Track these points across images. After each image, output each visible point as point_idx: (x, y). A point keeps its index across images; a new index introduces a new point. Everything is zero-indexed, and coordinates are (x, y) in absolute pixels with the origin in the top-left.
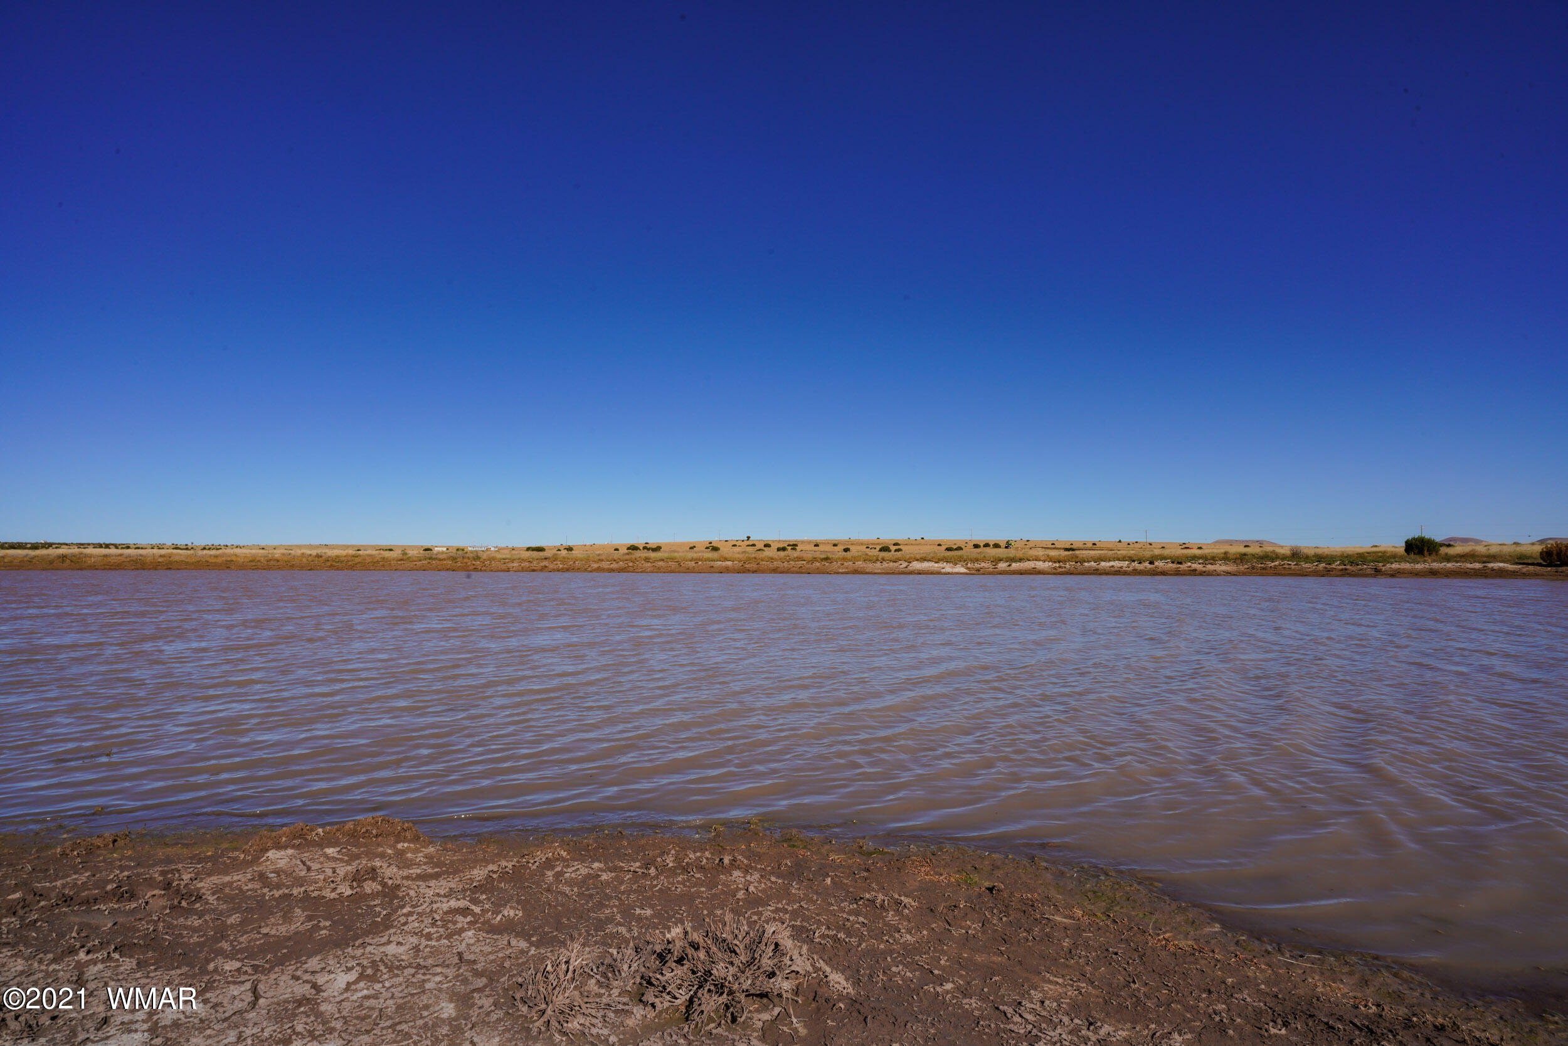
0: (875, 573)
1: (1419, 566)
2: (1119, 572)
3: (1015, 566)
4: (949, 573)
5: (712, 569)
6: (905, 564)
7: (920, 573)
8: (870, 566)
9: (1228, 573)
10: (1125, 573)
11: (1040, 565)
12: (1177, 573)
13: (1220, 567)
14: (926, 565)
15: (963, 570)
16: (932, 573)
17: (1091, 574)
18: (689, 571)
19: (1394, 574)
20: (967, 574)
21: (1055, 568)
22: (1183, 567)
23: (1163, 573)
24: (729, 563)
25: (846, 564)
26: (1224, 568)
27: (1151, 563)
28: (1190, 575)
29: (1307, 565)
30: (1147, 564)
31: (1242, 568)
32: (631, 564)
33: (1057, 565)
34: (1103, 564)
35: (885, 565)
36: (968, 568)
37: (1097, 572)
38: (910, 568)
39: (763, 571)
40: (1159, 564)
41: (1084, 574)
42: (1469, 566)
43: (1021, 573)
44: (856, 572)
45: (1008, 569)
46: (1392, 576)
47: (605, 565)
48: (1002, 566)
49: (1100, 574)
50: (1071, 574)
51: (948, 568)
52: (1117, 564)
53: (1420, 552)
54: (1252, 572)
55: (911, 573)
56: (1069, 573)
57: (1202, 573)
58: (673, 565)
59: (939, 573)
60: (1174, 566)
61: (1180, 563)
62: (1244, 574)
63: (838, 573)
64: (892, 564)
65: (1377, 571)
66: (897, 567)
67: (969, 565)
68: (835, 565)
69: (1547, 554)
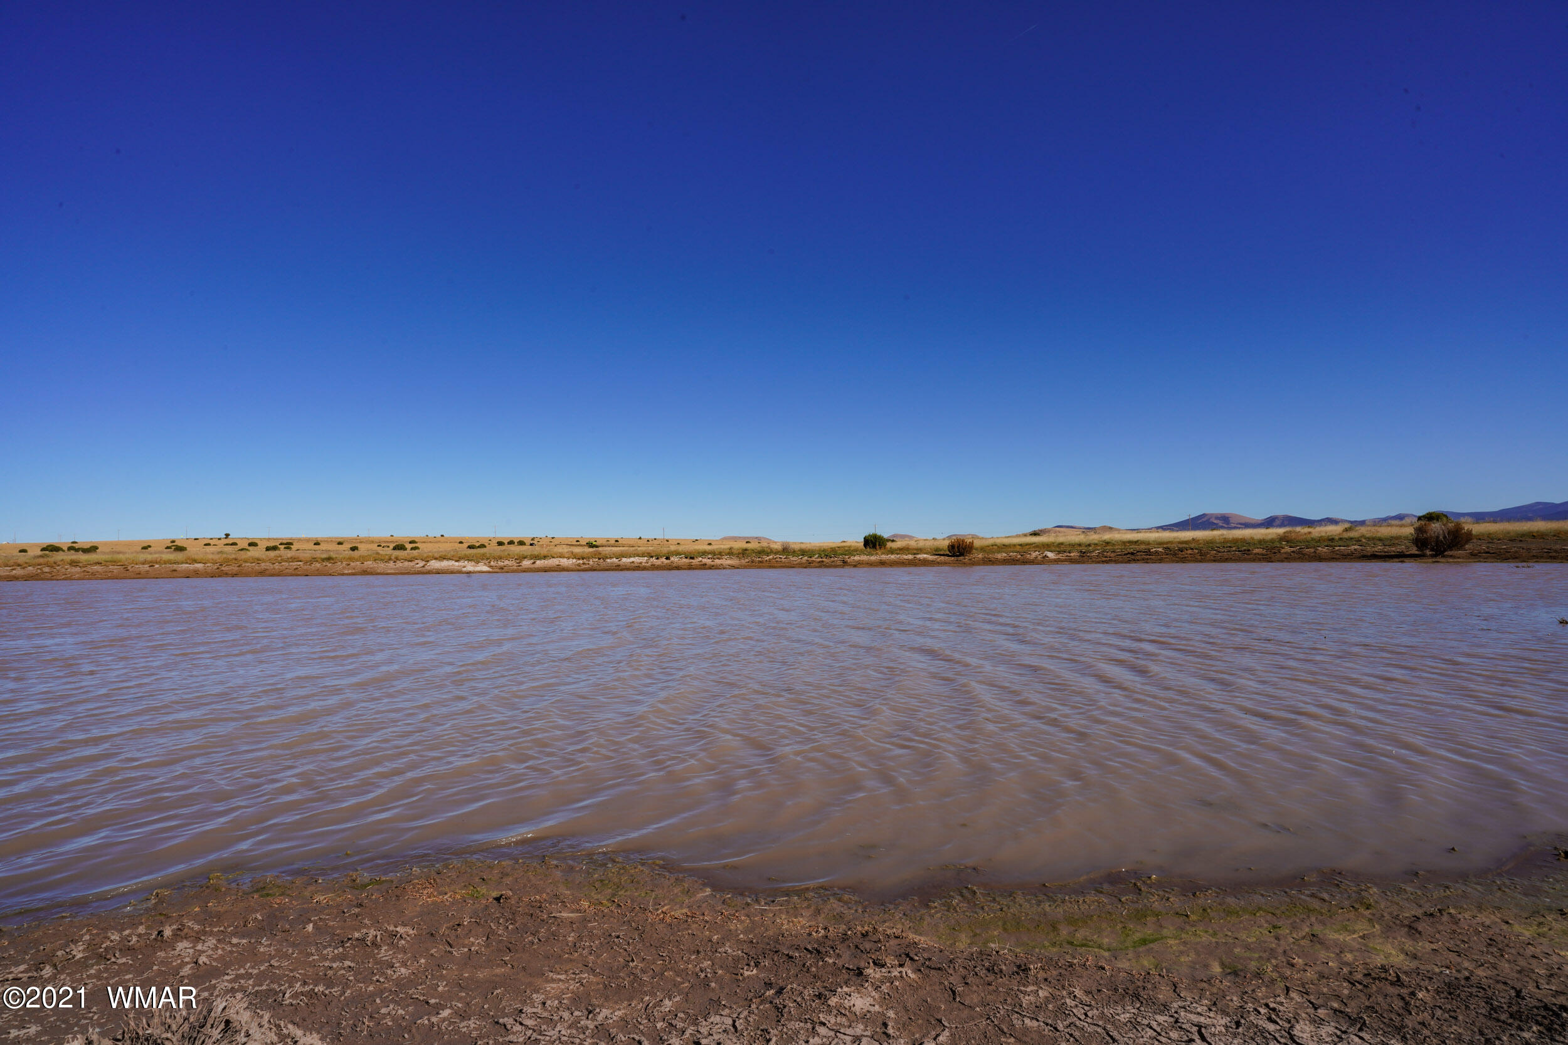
0: (387, 574)
1: (873, 558)
2: (638, 568)
3: (540, 563)
4: (470, 572)
5: (175, 574)
6: (421, 564)
7: (438, 572)
8: (381, 567)
9: (733, 567)
10: (645, 569)
11: (565, 562)
12: (690, 567)
13: (726, 561)
14: (445, 564)
15: (486, 568)
16: (452, 572)
17: (613, 570)
18: (139, 576)
19: (856, 565)
20: (489, 572)
21: (579, 565)
22: (695, 562)
23: (678, 568)
24: (199, 566)
25: (352, 564)
26: (729, 562)
27: (667, 558)
28: (701, 569)
29: (794, 559)
30: (664, 560)
31: (744, 561)
33: (581, 562)
34: (624, 560)
35: (399, 564)
36: (491, 567)
37: (618, 568)
38: (427, 568)
39: (247, 575)
40: (675, 559)
41: (607, 570)
42: (906, 557)
43: (546, 570)
44: (365, 573)
45: (533, 566)
46: (855, 566)
48: (526, 563)
49: (621, 570)
50: (595, 570)
51: (470, 567)
52: (637, 560)
53: (874, 547)
54: (752, 565)
55: (429, 572)
56: (592, 569)
57: (711, 567)
58: (116, 569)
59: (460, 572)
60: (687, 561)
61: (692, 558)
62: (745, 567)
63: (343, 574)
64: (406, 563)
65: (845, 562)
66: (413, 568)
67: (492, 563)
68: (339, 566)
69: (952, 547)
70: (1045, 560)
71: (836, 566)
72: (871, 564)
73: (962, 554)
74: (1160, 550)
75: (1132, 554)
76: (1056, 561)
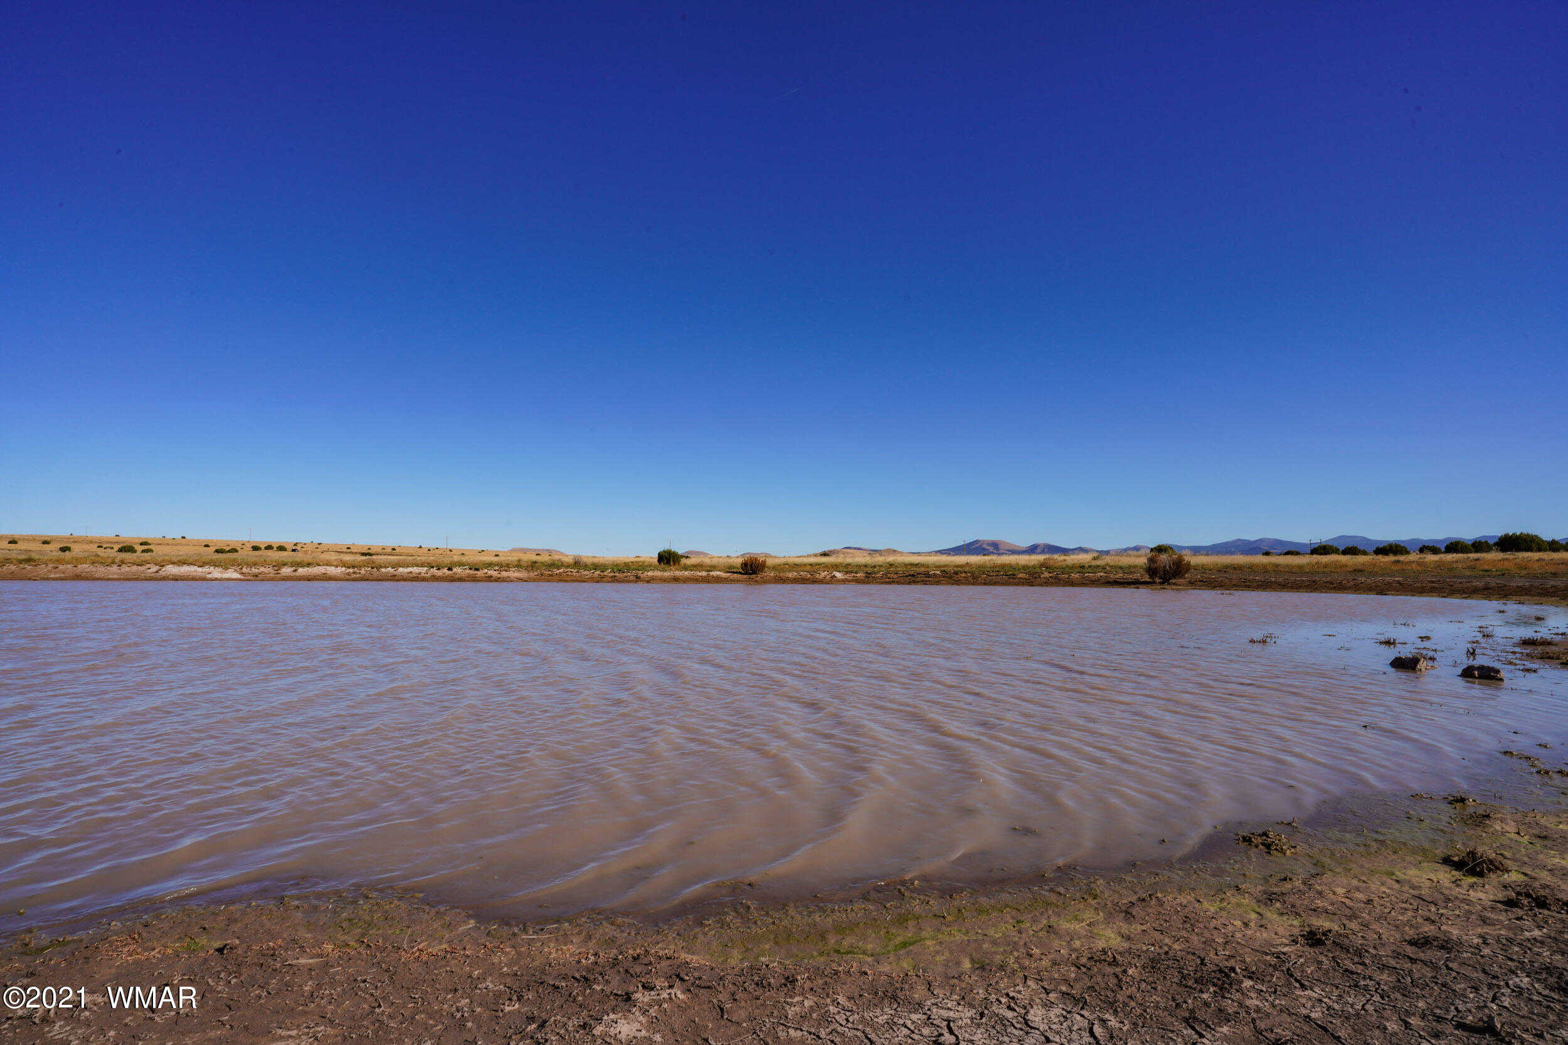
0: (108, 580)
1: (667, 574)
2: (416, 578)
3: (302, 571)
4: (216, 579)
6: (154, 568)
7: (176, 578)
8: (101, 571)
9: (521, 580)
10: (424, 579)
11: (332, 571)
12: (474, 579)
13: (513, 574)
14: (185, 570)
15: (236, 576)
16: (194, 579)
17: (387, 580)
19: (649, 581)
20: (240, 580)
21: (348, 574)
22: (480, 573)
23: (461, 580)
26: (517, 574)
27: (450, 569)
28: (486, 581)
29: (586, 573)
30: (445, 570)
31: (533, 575)
33: (351, 570)
34: (401, 570)
35: (125, 568)
36: (242, 574)
37: (394, 578)
38: (162, 573)
40: (458, 570)
41: (381, 580)
42: (699, 574)
43: (309, 579)
45: (294, 574)
46: (648, 582)
48: (286, 571)
49: (398, 580)
50: (367, 580)
51: (216, 573)
52: (415, 570)
53: (668, 562)
54: (541, 578)
55: (164, 579)
56: (364, 579)
57: (497, 580)
59: (204, 579)
60: (472, 572)
61: (477, 570)
62: (534, 580)
63: (51, 579)
64: (135, 568)
65: (638, 578)
66: (143, 572)
67: (244, 570)
68: (46, 569)
69: (745, 565)
70: (833, 580)
71: (629, 582)
72: (664, 580)
73: (754, 573)
74: (938, 572)
75: (913, 575)
76: (844, 581)
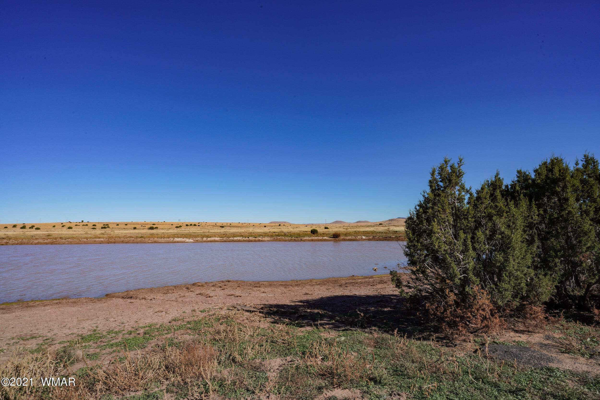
0: (162, 243)
1: (310, 238)
2: (239, 241)
3: (209, 239)
4: (187, 242)
5: (96, 242)
6: (172, 239)
7: (178, 242)
8: (160, 240)
9: (268, 241)
10: (241, 241)
11: (217, 239)
12: (255, 241)
13: (266, 239)
14: (180, 239)
15: (192, 241)
16: (182, 242)
17: (231, 241)
18: (85, 243)
19: (305, 241)
20: (194, 242)
21: (221, 240)
22: (257, 239)
23: (251, 241)
24: (102, 239)
25: (151, 239)
26: (267, 239)
27: (248, 238)
28: (258, 241)
29: (287, 238)
30: (247, 238)
31: (272, 239)
32: (54, 240)
33: (221, 238)
34: (235, 238)
35: (165, 239)
36: (194, 240)
37: (233, 241)
38: (174, 240)
39: (118, 242)
40: (250, 238)
41: (229, 242)
42: (320, 238)
43: (211, 241)
44: (155, 242)
45: (207, 240)
46: (304, 241)
47: (41, 241)
48: (205, 239)
49: (234, 242)
50: (226, 242)
51: (187, 240)
52: (239, 238)
53: (314, 234)
54: (274, 240)
55: (175, 242)
56: (225, 241)
57: (262, 241)
58: (77, 241)
59: (184, 242)
60: (254, 239)
61: (256, 238)
62: (272, 241)
63: (149, 243)
64: (167, 239)
65: (301, 240)
66: (170, 240)
67: (194, 239)
68: (147, 240)
69: (334, 235)
70: (362, 240)
71: (299, 241)
72: (309, 240)
73: (337, 237)
74: (394, 236)
75: (386, 237)
76: (366, 239)
